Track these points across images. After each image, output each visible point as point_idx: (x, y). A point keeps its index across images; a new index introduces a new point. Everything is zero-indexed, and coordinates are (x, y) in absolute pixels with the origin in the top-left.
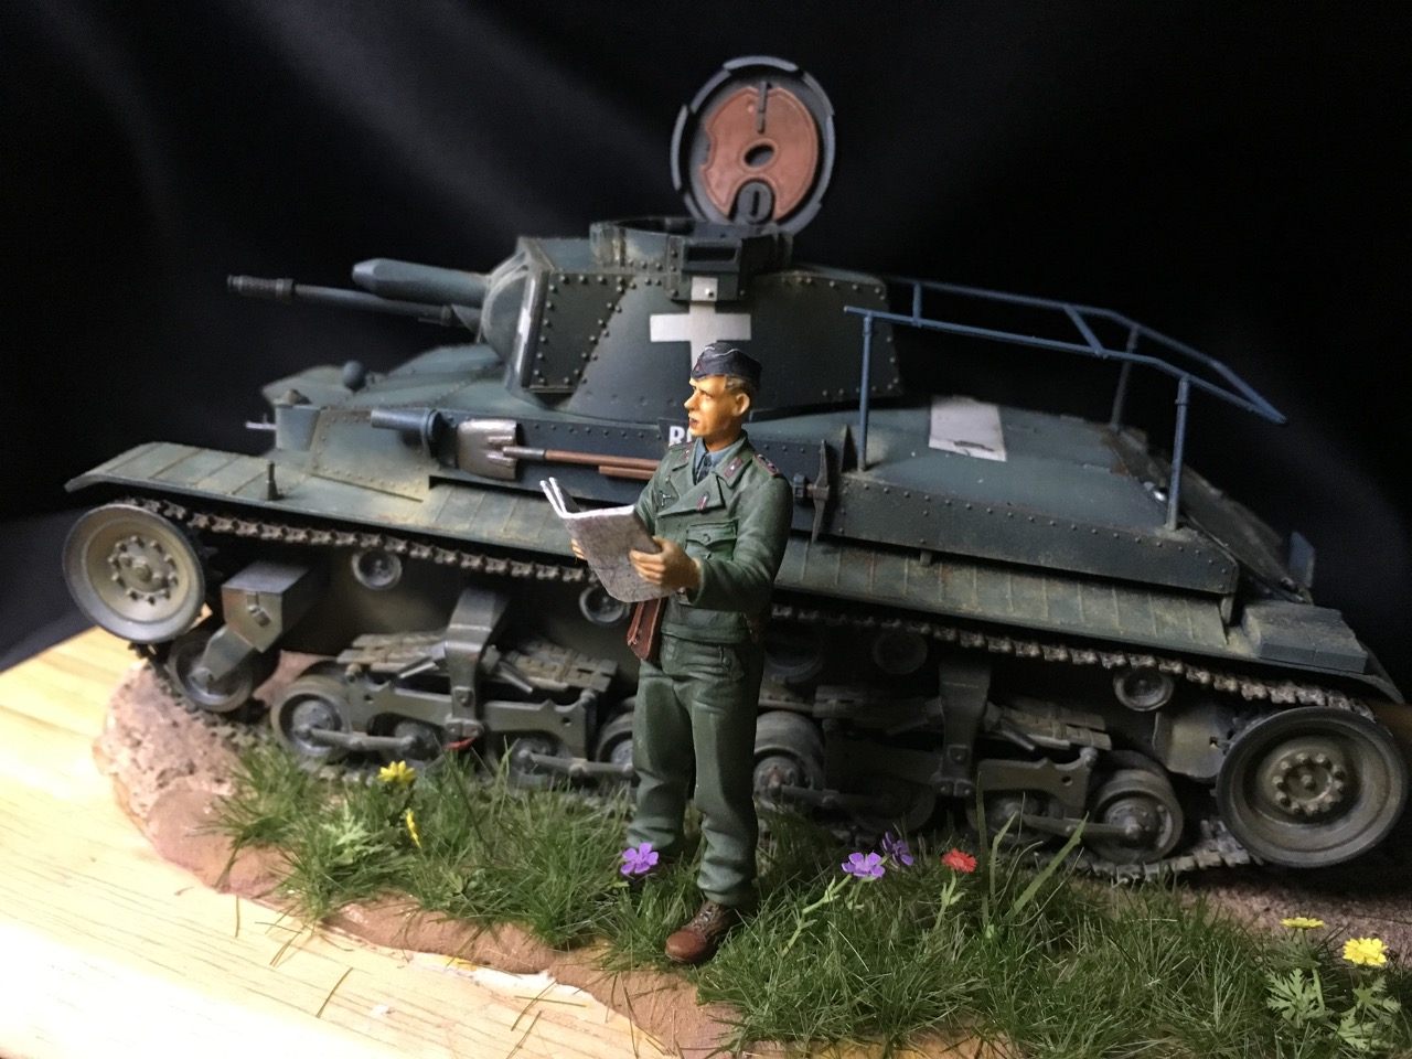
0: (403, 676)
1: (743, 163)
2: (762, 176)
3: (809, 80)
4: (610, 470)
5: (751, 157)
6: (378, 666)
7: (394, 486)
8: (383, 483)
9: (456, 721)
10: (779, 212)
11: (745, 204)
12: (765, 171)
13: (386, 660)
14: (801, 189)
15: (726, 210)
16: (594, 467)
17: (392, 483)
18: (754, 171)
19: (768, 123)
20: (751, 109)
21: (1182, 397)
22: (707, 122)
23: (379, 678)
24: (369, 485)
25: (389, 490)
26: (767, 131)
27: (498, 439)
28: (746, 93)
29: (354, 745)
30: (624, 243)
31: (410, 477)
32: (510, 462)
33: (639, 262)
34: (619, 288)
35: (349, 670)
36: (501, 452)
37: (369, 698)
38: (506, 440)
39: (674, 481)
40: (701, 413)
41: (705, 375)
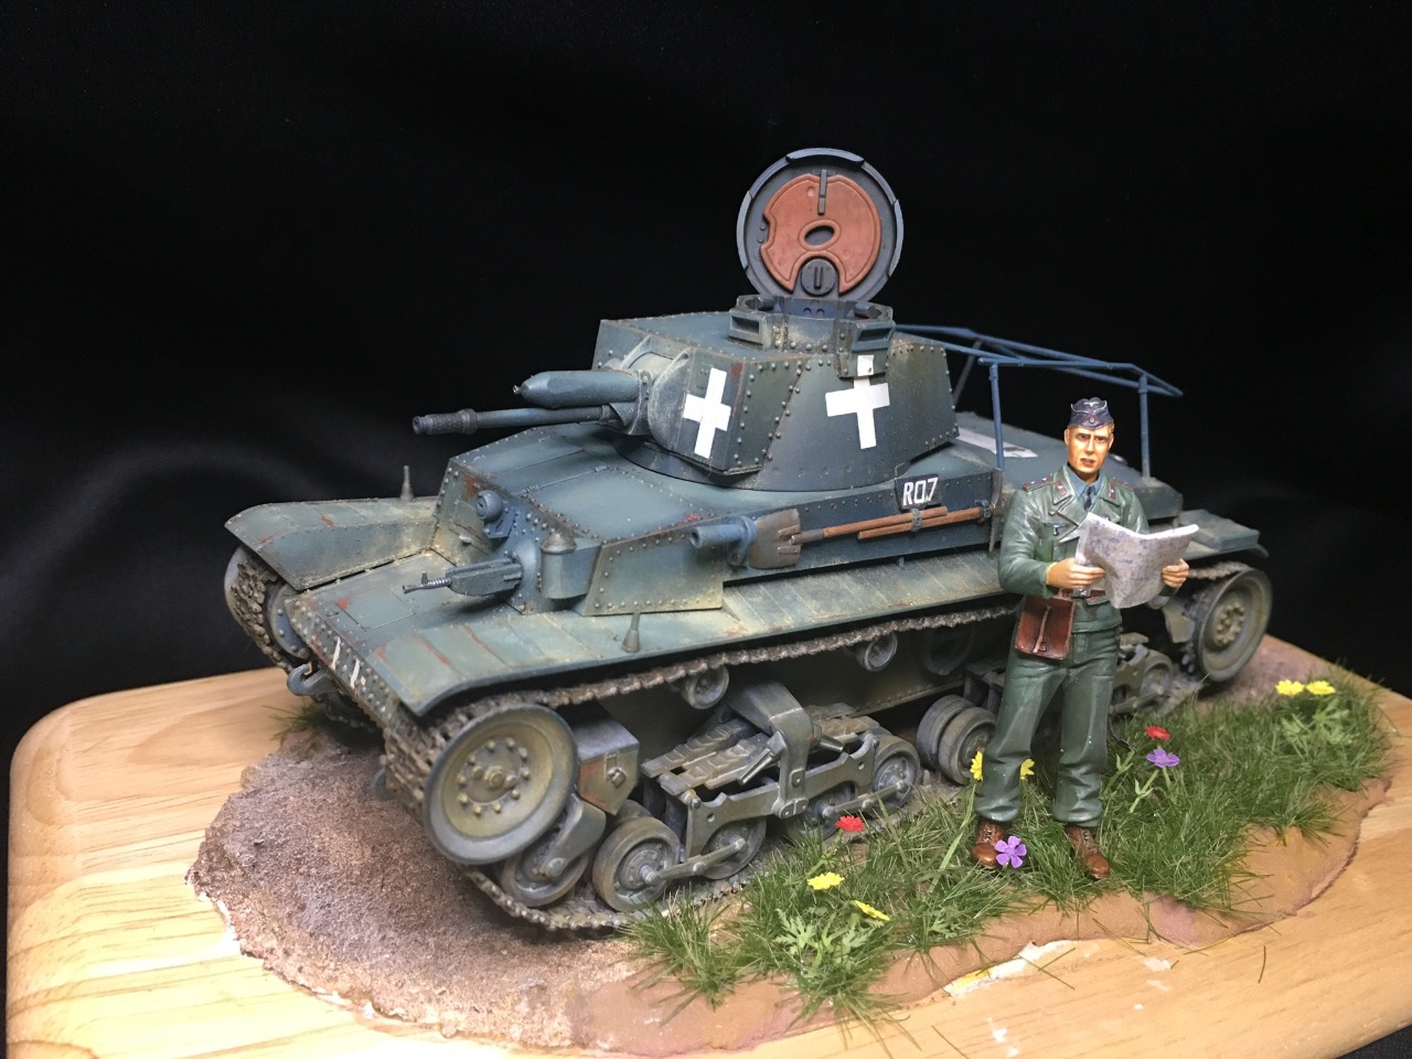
0: (745, 781)
1: (803, 242)
2: (824, 253)
3: (868, 167)
4: (868, 534)
5: (811, 235)
6: (712, 783)
7: (686, 603)
8: (674, 603)
9: (789, 803)
10: (845, 286)
11: (808, 280)
12: (825, 249)
13: (717, 773)
14: (865, 265)
15: (790, 284)
16: (854, 535)
17: (684, 600)
18: (816, 249)
19: (827, 205)
20: (811, 194)
22: (766, 207)
23: (715, 793)
24: (663, 609)
25: (682, 608)
26: (828, 213)
27: (787, 530)
28: (806, 177)
29: (698, 869)
30: (786, 329)
31: (704, 589)
32: (798, 548)
33: (804, 345)
34: (799, 371)
35: (689, 797)
36: (790, 542)
37: (710, 816)
38: (795, 529)
39: (1064, 512)
40: (1097, 454)
41: (1102, 424)
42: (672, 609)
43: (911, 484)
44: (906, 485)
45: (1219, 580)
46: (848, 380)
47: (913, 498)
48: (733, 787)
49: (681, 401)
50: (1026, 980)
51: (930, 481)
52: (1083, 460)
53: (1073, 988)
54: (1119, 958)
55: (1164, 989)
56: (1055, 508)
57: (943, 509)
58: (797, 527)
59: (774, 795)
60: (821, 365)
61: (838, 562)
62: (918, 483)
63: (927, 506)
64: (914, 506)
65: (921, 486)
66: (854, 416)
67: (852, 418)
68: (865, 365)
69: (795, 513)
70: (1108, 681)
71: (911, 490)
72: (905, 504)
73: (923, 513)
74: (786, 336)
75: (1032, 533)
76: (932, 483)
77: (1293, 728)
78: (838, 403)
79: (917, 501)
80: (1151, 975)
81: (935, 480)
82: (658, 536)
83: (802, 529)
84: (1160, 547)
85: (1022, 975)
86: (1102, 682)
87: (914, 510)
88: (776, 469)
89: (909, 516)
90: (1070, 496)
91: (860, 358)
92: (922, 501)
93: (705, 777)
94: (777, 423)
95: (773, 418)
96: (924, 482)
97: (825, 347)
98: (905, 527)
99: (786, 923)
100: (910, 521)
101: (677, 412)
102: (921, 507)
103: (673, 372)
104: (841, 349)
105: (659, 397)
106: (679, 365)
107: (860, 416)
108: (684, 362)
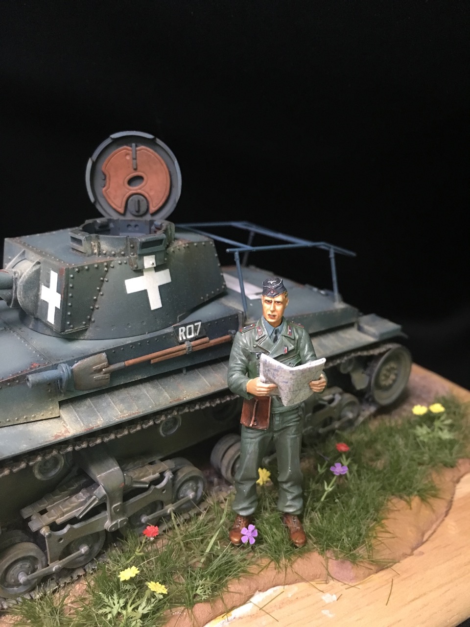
0: (81, 517)
1: (127, 186)
2: (139, 191)
3: (159, 141)
4: (157, 360)
5: (131, 182)
6: (59, 521)
7: (35, 417)
8: (26, 418)
9: (114, 523)
10: (153, 209)
11: (132, 207)
12: (140, 189)
13: (63, 514)
14: (163, 197)
15: (122, 210)
17: (33, 416)
18: (134, 189)
19: (138, 164)
20: (128, 158)
21: (332, 255)
22: (103, 166)
23: (63, 526)
24: (19, 422)
25: (32, 420)
26: (139, 168)
27: (99, 366)
28: (124, 149)
29: (56, 570)
30: (99, 243)
31: (46, 407)
32: (108, 376)
33: (110, 252)
34: (106, 269)
35: (45, 531)
36: (102, 373)
37: (61, 539)
38: (104, 365)
39: (261, 345)
40: (277, 312)
41: (278, 294)
42: (25, 421)
43: (183, 328)
44: (180, 329)
45: (381, 355)
46: (139, 272)
47: (186, 335)
48: (73, 521)
49: (39, 290)
50: (252, 617)
51: (196, 324)
52: (269, 315)
53: (277, 621)
54: (308, 595)
55: (331, 616)
56: (257, 343)
57: (207, 339)
58: (106, 363)
59: (105, 519)
60: (120, 264)
61: (139, 378)
62: (188, 327)
63: (195, 339)
64: (187, 340)
65: (190, 328)
66: (145, 291)
67: (144, 293)
68: (149, 262)
69: (104, 354)
70: (296, 438)
71: (184, 331)
72: (181, 339)
73: (193, 343)
74: (99, 247)
75: (244, 358)
76: (198, 325)
77: (422, 431)
78: (133, 285)
79: (189, 337)
80: (325, 606)
81: (199, 323)
82: (8, 381)
83: (110, 364)
84: (303, 373)
85: (249, 614)
86: (292, 439)
87: (186, 343)
88: (97, 326)
89: (184, 346)
90: (265, 336)
91: (145, 258)
92: (192, 336)
93: (55, 518)
94: (96, 300)
95: (92, 298)
96: (192, 326)
97: (123, 253)
98: (181, 353)
99: (106, 600)
100: (185, 349)
101: (37, 296)
102: (191, 340)
103: (30, 273)
104: (132, 253)
105: (23, 288)
106: (34, 269)
107: (148, 291)
108: (38, 267)
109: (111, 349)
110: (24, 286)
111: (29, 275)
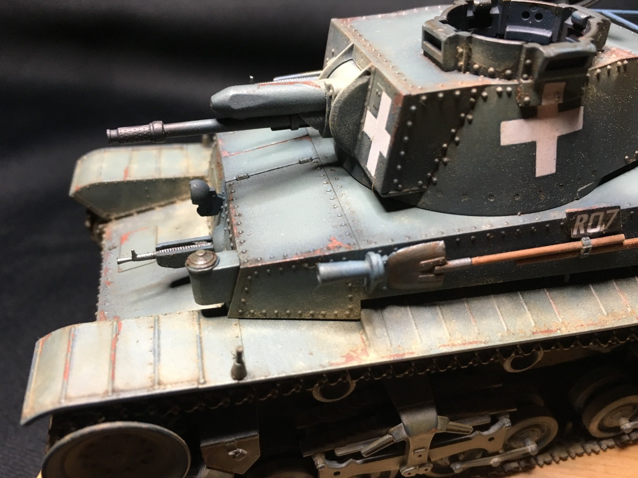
6: (339, 451)
7: (325, 314)
9: (412, 468)
17: (323, 312)
30: (470, 50)
31: (341, 305)
32: (441, 278)
33: (487, 69)
34: (473, 100)
35: (317, 460)
36: (432, 272)
37: (337, 473)
38: (438, 261)
42: (311, 318)
43: (585, 216)
44: (579, 217)
47: (585, 227)
49: (362, 115)
51: (608, 212)
57: (622, 236)
58: (442, 258)
60: (500, 94)
62: (594, 215)
63: (601, 235)
64: (586, 235)
65: (597, 218)
66: (533, 144)
67: (530, 148)
69: (442, 243)
71: (584, 221)
72: (575, 233)
73: (594, 241)
74: (469, 57)
76: (612, 214)
78: (514, 132)
79: (591, 231)
81: (616, 211)
82: (293, 262)
83: (448, 258)
87: (583, 240)
88: (439, 191)
89: (578, 244)
91: (547, 86)
92: (597, 229)
94: (445, 150)
95: (440, 145)
96: (602, 214)
97: (508, 72)
100: (579, 250)
101: (359, 125)
102: (593, 236)
103: (353, 88)
104: (525, 76)
105: (339, 111)
106: (360, 82)
107: (538, 145)
108: (365, 80)
109: (454, 237)
110: (341, 108)
111: (349, 91)
